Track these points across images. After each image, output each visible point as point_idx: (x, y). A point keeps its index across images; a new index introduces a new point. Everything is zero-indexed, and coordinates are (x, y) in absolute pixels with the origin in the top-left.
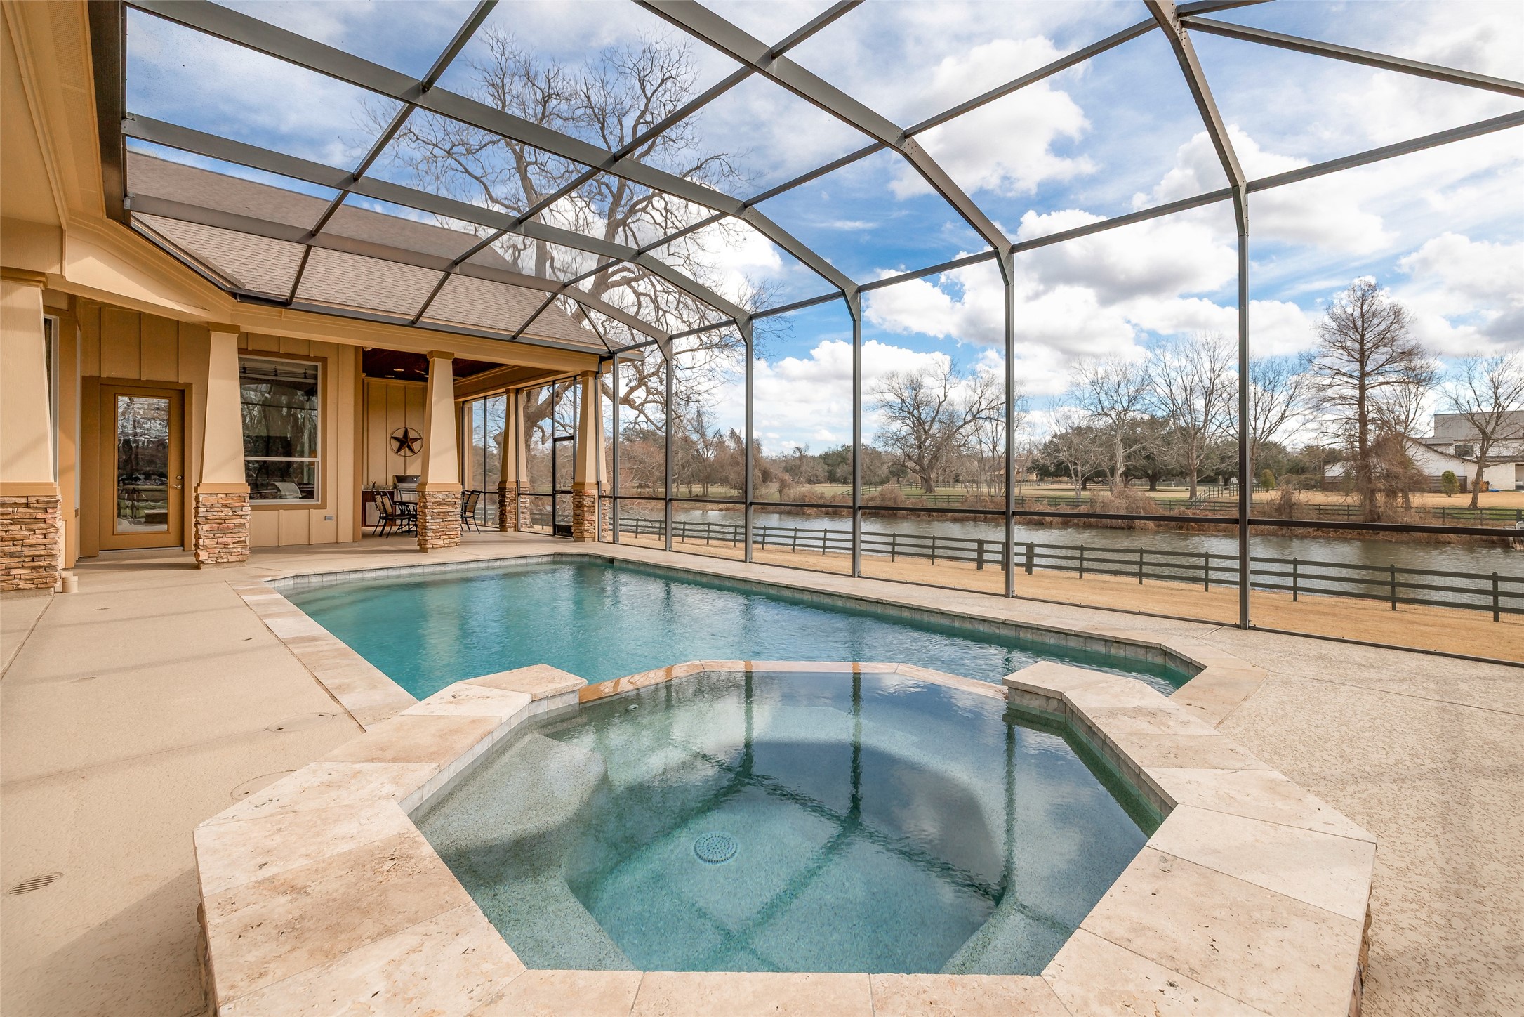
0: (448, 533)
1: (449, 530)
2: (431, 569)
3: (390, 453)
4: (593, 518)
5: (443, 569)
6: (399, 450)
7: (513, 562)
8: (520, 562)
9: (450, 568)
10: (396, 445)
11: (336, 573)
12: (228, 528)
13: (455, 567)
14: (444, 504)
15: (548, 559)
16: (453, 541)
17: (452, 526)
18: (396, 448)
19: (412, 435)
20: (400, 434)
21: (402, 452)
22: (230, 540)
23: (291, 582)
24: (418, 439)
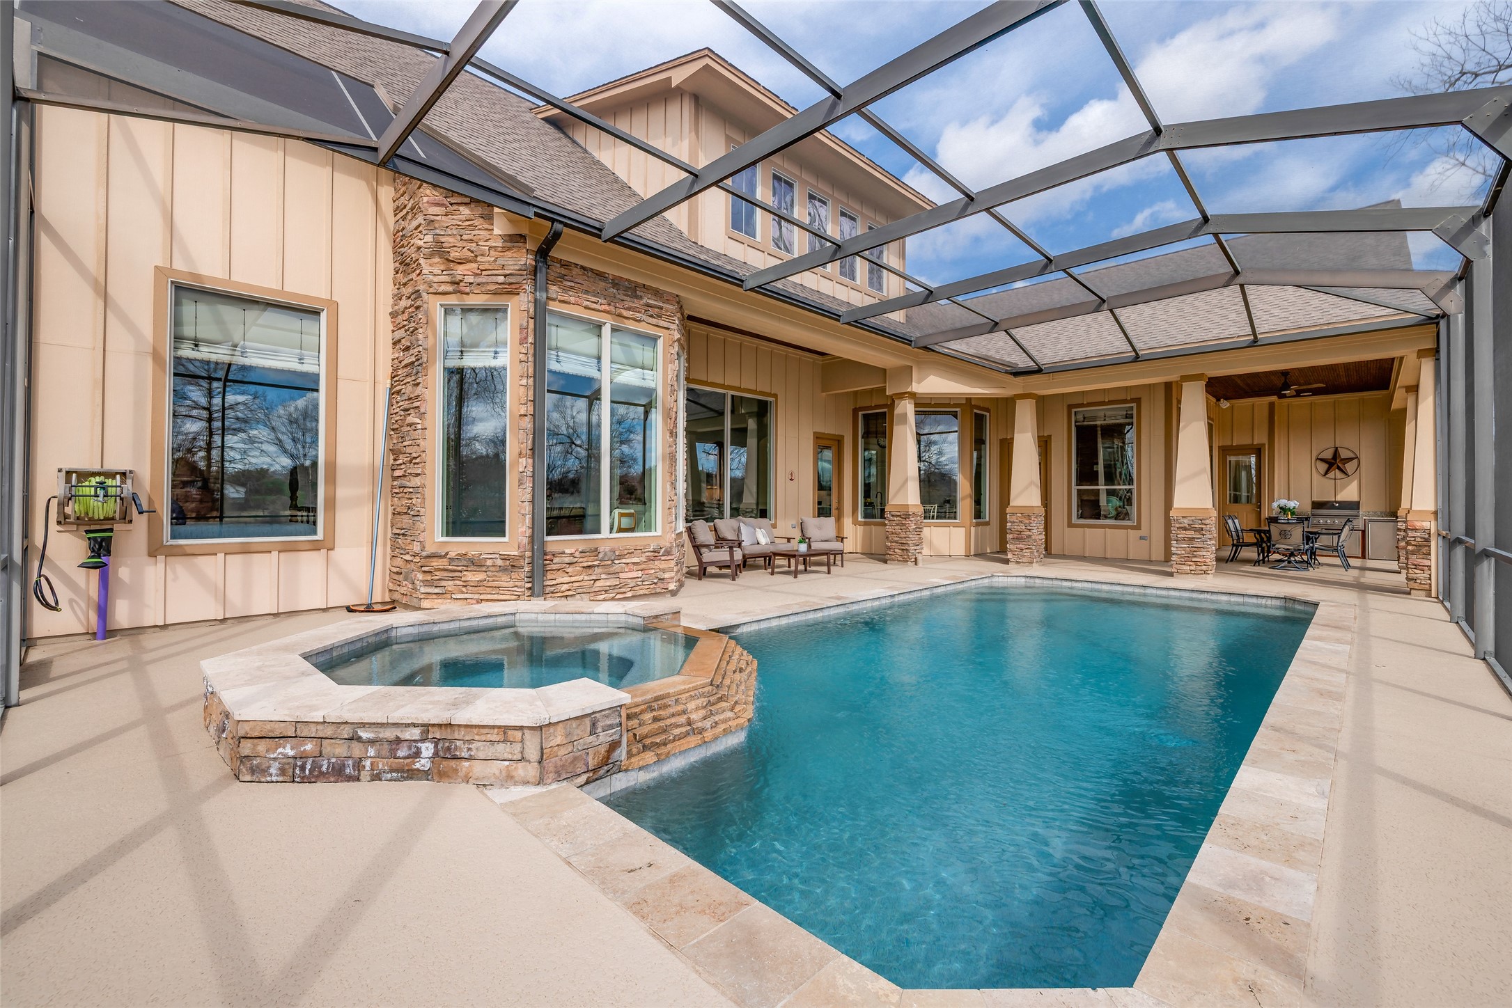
0: (1193, 560)
1: (1195, 557)
2: (1130, 589)
3: (1315, 475)
4: (1426, 562)
5: (1142, 591)
6: (1326, 473)
7: (1224, 598)
8: (1233, 599)
9: (1149, 591)
10: (1323, 467)
11: (1052, 579)
12: (1022, 538)
13: (1154, 591)
14: (1189, 530)
15: (1278, 603)
16: (1200, 568)
17: (1198, 553)
18: (1322, 470)
19: (1344, 454)
20: (1328, 455)
21: (1331, 475)
22: (1023, 547)
23: (1023, 580)
24: (1352, 459)
